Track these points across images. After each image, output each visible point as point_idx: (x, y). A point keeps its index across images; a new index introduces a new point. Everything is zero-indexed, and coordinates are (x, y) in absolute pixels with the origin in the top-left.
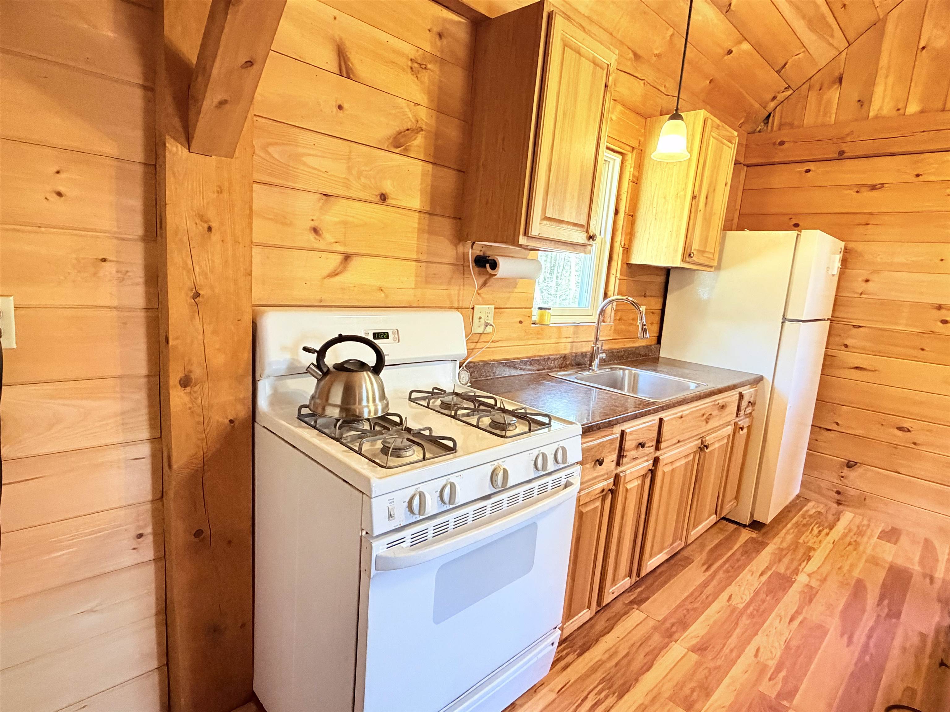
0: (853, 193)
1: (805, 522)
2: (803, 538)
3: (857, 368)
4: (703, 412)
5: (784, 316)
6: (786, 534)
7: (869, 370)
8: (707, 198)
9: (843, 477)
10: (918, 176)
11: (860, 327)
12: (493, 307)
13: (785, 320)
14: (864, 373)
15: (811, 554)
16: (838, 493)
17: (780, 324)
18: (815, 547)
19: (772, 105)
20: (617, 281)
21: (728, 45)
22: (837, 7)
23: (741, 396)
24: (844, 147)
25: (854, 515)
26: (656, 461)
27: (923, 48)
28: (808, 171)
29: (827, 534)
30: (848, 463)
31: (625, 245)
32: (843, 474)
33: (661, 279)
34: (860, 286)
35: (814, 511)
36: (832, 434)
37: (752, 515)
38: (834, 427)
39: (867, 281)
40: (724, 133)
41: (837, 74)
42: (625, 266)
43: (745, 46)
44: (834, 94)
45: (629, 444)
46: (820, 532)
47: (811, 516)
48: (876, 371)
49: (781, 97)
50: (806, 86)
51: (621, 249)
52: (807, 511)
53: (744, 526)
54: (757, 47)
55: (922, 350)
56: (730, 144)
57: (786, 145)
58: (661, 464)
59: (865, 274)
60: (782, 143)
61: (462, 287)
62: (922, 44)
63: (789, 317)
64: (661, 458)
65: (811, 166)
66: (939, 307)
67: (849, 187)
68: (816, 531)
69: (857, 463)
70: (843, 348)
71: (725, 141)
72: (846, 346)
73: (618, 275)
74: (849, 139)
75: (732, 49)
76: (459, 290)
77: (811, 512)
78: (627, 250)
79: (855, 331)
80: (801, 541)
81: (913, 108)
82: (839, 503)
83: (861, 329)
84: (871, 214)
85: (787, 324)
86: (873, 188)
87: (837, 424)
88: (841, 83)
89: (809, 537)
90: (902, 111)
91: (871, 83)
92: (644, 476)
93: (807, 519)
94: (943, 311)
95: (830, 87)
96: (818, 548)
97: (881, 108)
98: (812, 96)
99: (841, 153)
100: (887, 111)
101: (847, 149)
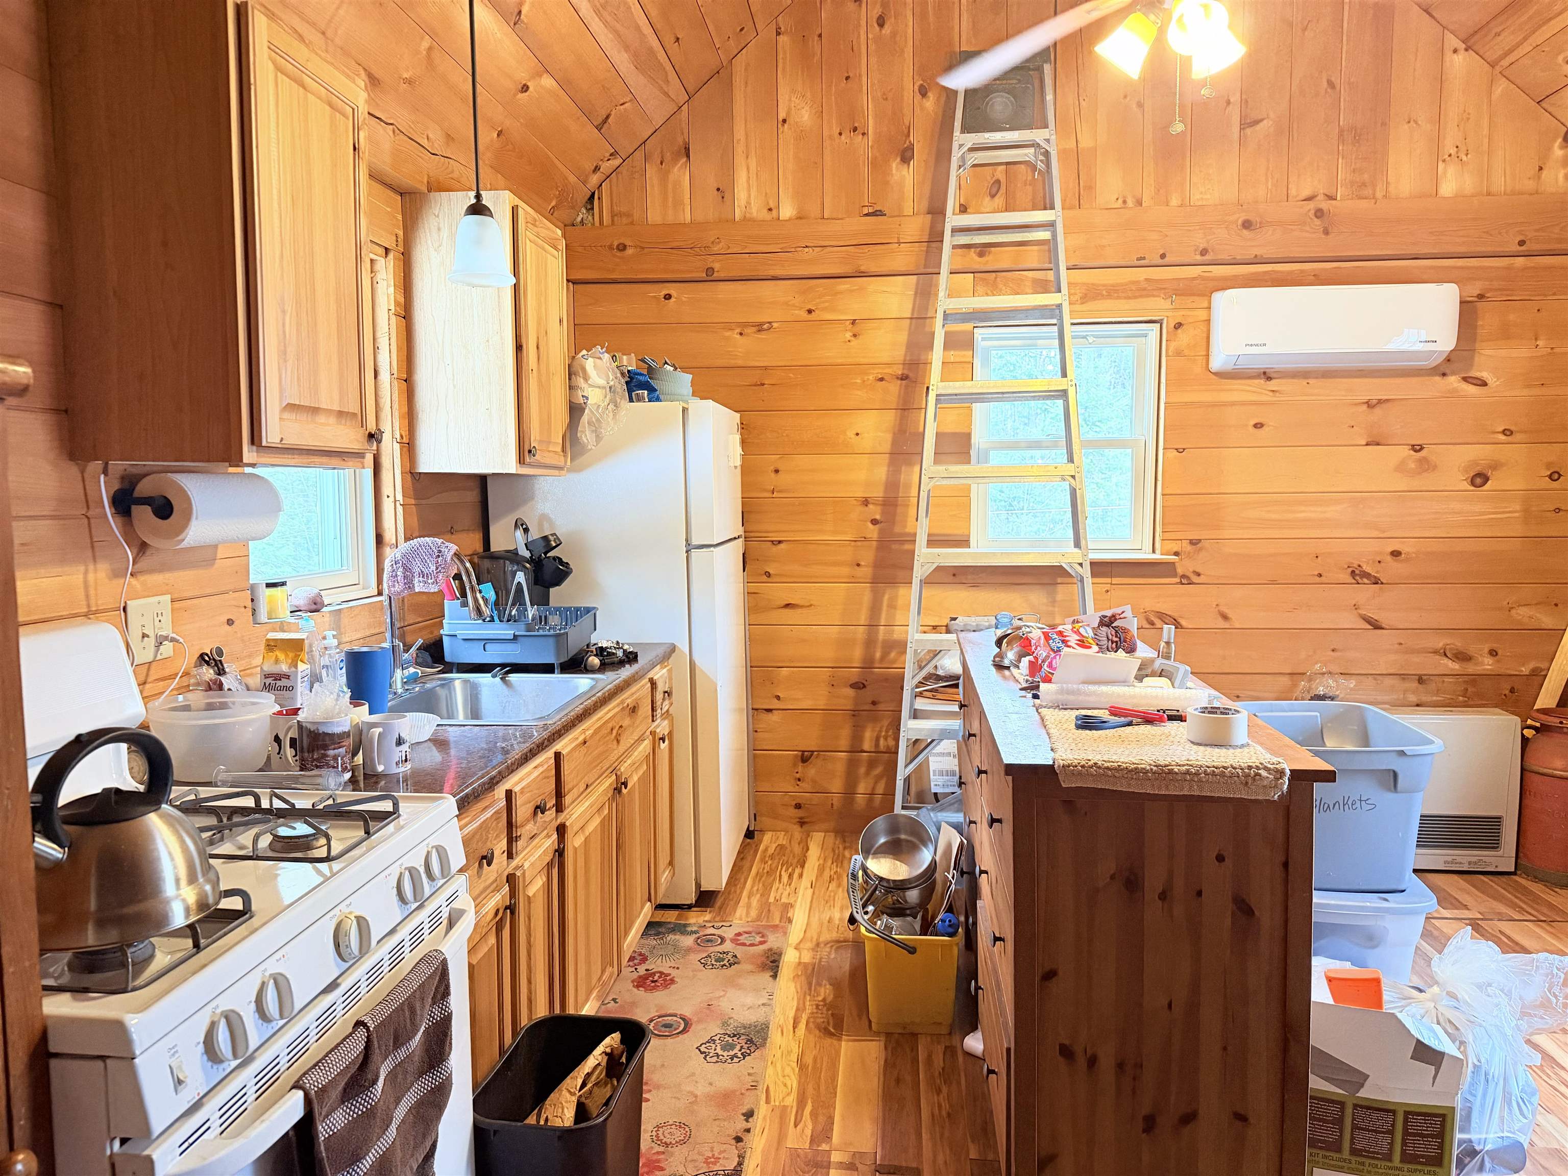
0: (735, 335)
1: (767, 868)
2: (772, 895)
3: (787, 606)
4: (610, 725)
5: (687, 540)
6: (749, 898)
7: (802, 607)
8: (538, 348)
9: (799, 780)
10: (810, 311)
11: (780, 542)
12: (168, 598)
13: (689, 547)
14: (799, 611)
15: (790, 914)
16: (798, 806)
17: (685, 555)
18: (792, 901)
19: (595, 179)
20: (400, 509)
21: (522, 76)
22: (669, 40)
23: (653, 683)
24: (711, 262)
25: (823, 834)
26: (561, 830)
27: (784, 121)
28: (668, 297)
29: (801, 876)
30: (803, 755)
31: (402, 436)
32: (798, 776)
33: (473, 496)
34: (770, 480)
35: (774, 846)
36: (775, 717)
37: (698, 885)
38: (775, 704)
39: (777, 471)
40: (544, 233)
41: (680, 141)
42: (409, 477)
43: (547, 82)
44: (681, 174)
45: (522, 811)
46: (790, 876)
47: (772, 857)
48: (811, 605)
49: (607, 167)
50: (639, 155)
51: (397, 447)
52: (766, 850)
53: (690, 907)
54: (564, 84)
55: (858, 565)
56: (555, 252)
57: (630, 251)
58: (569, 835)
59: (772, 461)
60: (622, 248)
61: (91, 567)
62: (782, 116)
63: (695, 541)
64: (568, 824)
65: (672, 289)
66: (866, 502)
67: (729, 326)
68: (785, 878)
69: (813, 752)
70: (765, 578)
71: (547, 246)
72: (768, 575)
73: (399, 497)
74: (716, 249)
75: (529, 84)
76: (86, 573)
77: (771, 851)
78: (409, 447)
79: (775, 549)
80: (771, 900)
81: (787, 211)
82: (802, 823)
83: (782, 546)
84: (766, 368)
85: (694, 553)
86: (760, 327)
87: (778, 698)
88: (688, 156)
89: (780, 891)
90: (774, 212)
91: (729, 166)
92: (550, 865)
93: (770, 862)
94: (871, 507)
95: (675, 160)
96: (795, 901)
97: (749, 203)
98: (652, 172)
99: (710, 271)
100: (757, 211)
101: (717, 266)
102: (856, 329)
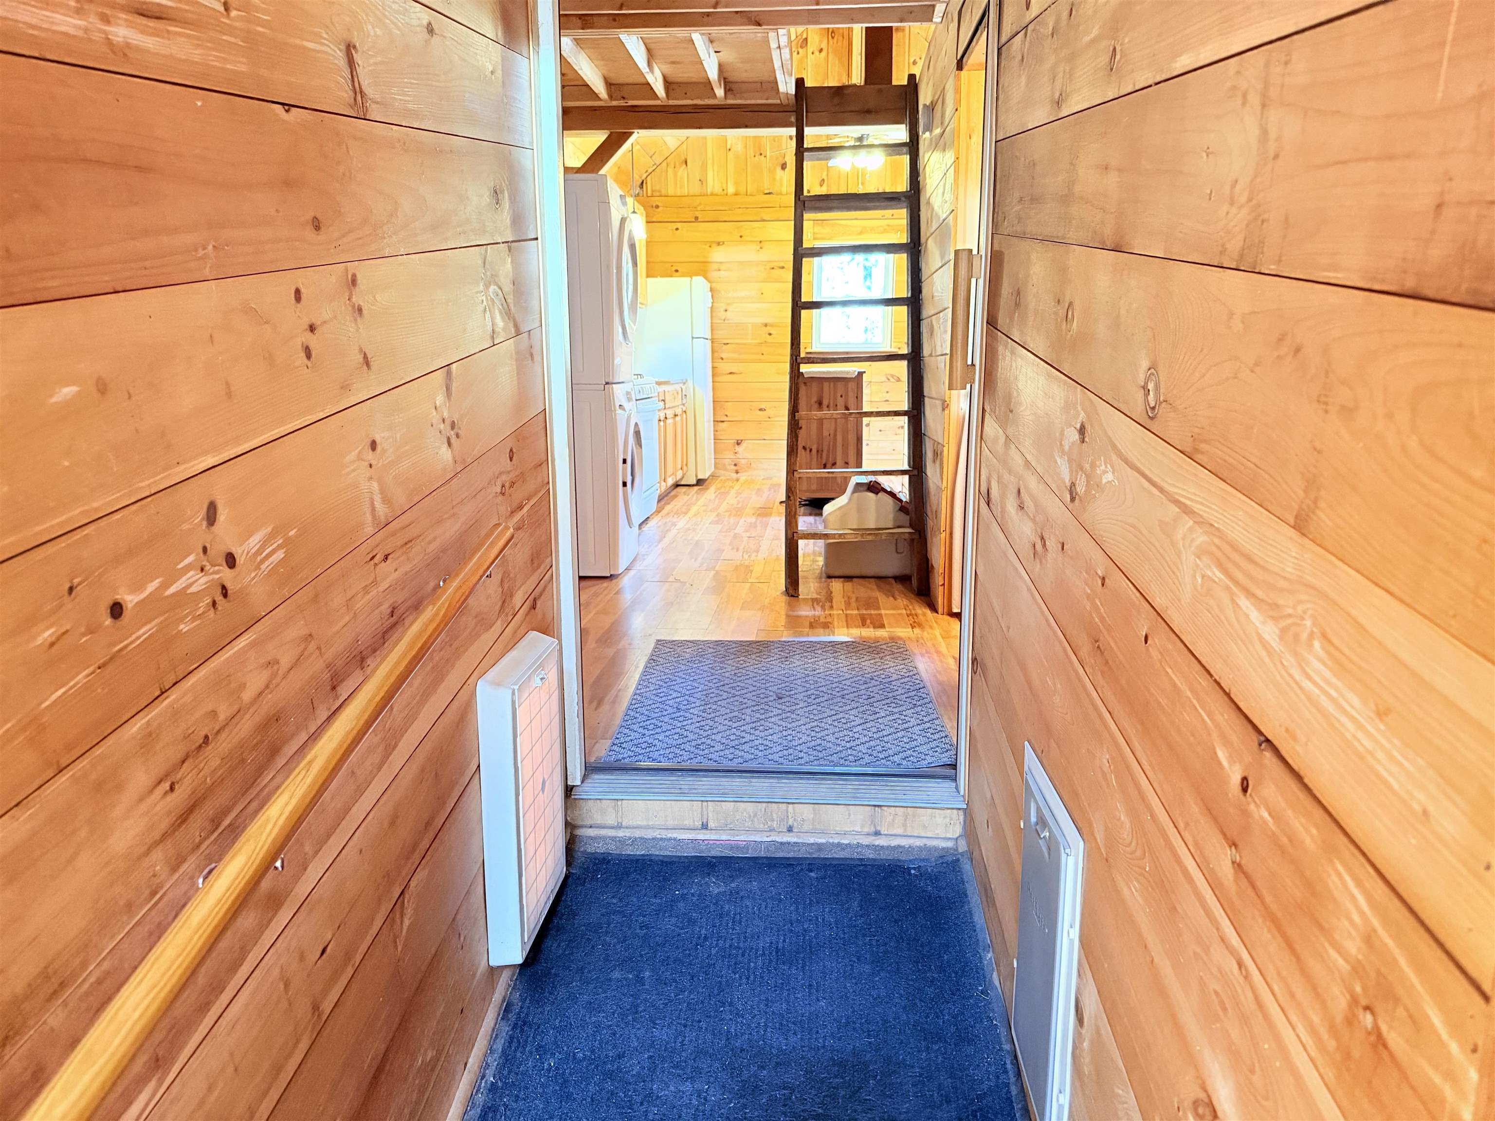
0: (707, 247)
3: (731, 373)
5: (692, 334)
7: (737, 374)
9: (736, 453)
10: (741, 237)
11: (728, 344)
13: (693, 338)
14: (735, 376)
17: (691, 341)
19: (645, 175)
24: (698, 214)
27: (730, 150)
28: (677, 229)
30: (737, 442)
32: (735, 451)
34: (722, 315)
36: (725, 424)
38: (725, 419)
39: (726, 310)
41: (683, 158)
44: (682, 172)
48: (740, 373)
49: (650, 170)
50: (664, 164)
55: (763, 354)
57: (660, 209)
59: (724, 307)
60: (657, 207)
62: (728, 147)
63: (694, 335)
65: (679, 225)
66: (766, 325)
69: (742, 439)
70: (720, 360)
72: (722, 359)
74: (699, 208)
79: (726, 347)
81: (731, 190)
82: (737, 472)
84: (721, 263)
85: (694, 340)
86: (718, 244)
87: (727, 416)
88: (687, 165)
90: (725, 192)
91: (704, 168)
94: (768, 328)
95: (680, 167)
97: (713, 187)
98: (670, 171)
99: (696, 218)
100: (718, 190)
101: (700, 216)
102: (762, 244)
